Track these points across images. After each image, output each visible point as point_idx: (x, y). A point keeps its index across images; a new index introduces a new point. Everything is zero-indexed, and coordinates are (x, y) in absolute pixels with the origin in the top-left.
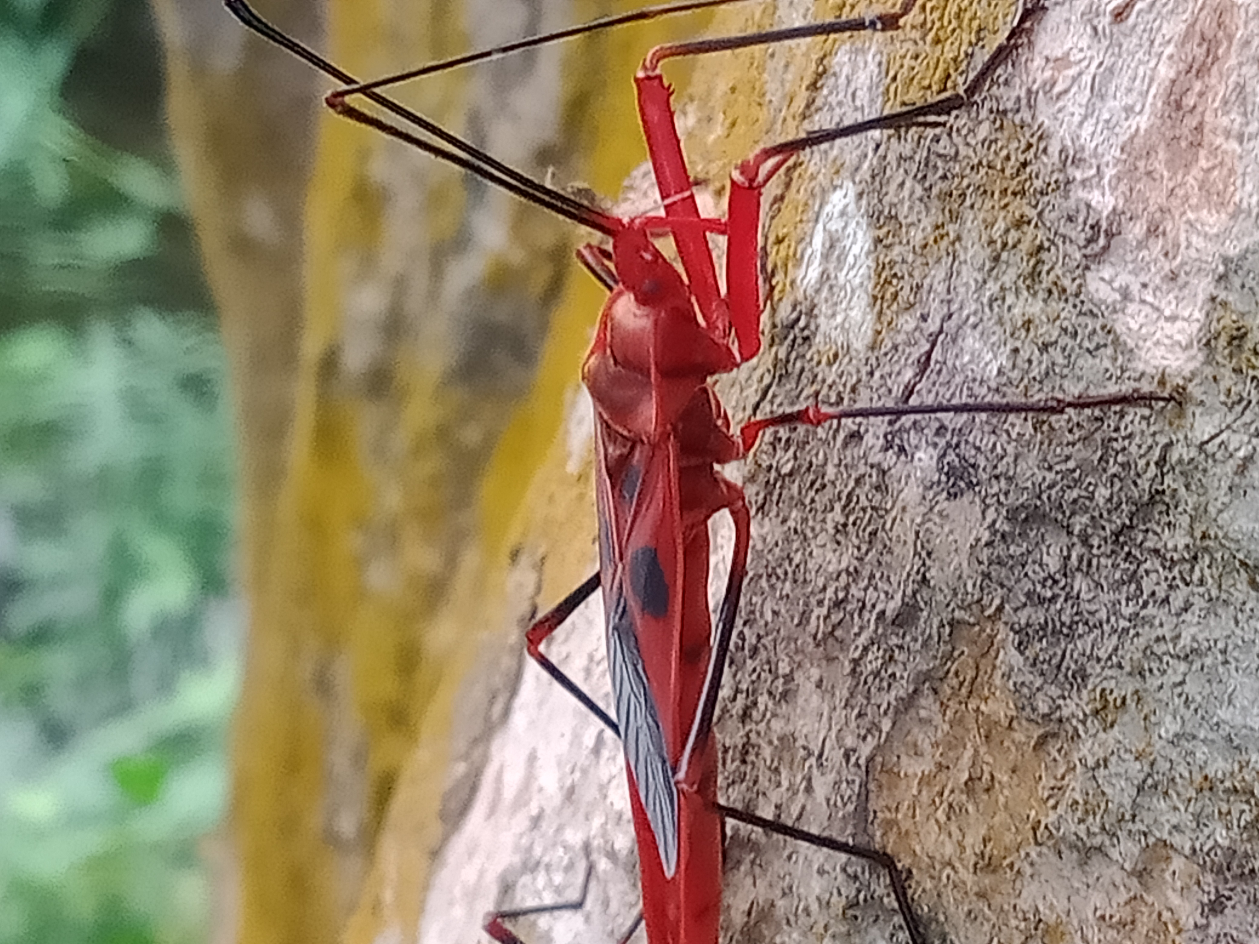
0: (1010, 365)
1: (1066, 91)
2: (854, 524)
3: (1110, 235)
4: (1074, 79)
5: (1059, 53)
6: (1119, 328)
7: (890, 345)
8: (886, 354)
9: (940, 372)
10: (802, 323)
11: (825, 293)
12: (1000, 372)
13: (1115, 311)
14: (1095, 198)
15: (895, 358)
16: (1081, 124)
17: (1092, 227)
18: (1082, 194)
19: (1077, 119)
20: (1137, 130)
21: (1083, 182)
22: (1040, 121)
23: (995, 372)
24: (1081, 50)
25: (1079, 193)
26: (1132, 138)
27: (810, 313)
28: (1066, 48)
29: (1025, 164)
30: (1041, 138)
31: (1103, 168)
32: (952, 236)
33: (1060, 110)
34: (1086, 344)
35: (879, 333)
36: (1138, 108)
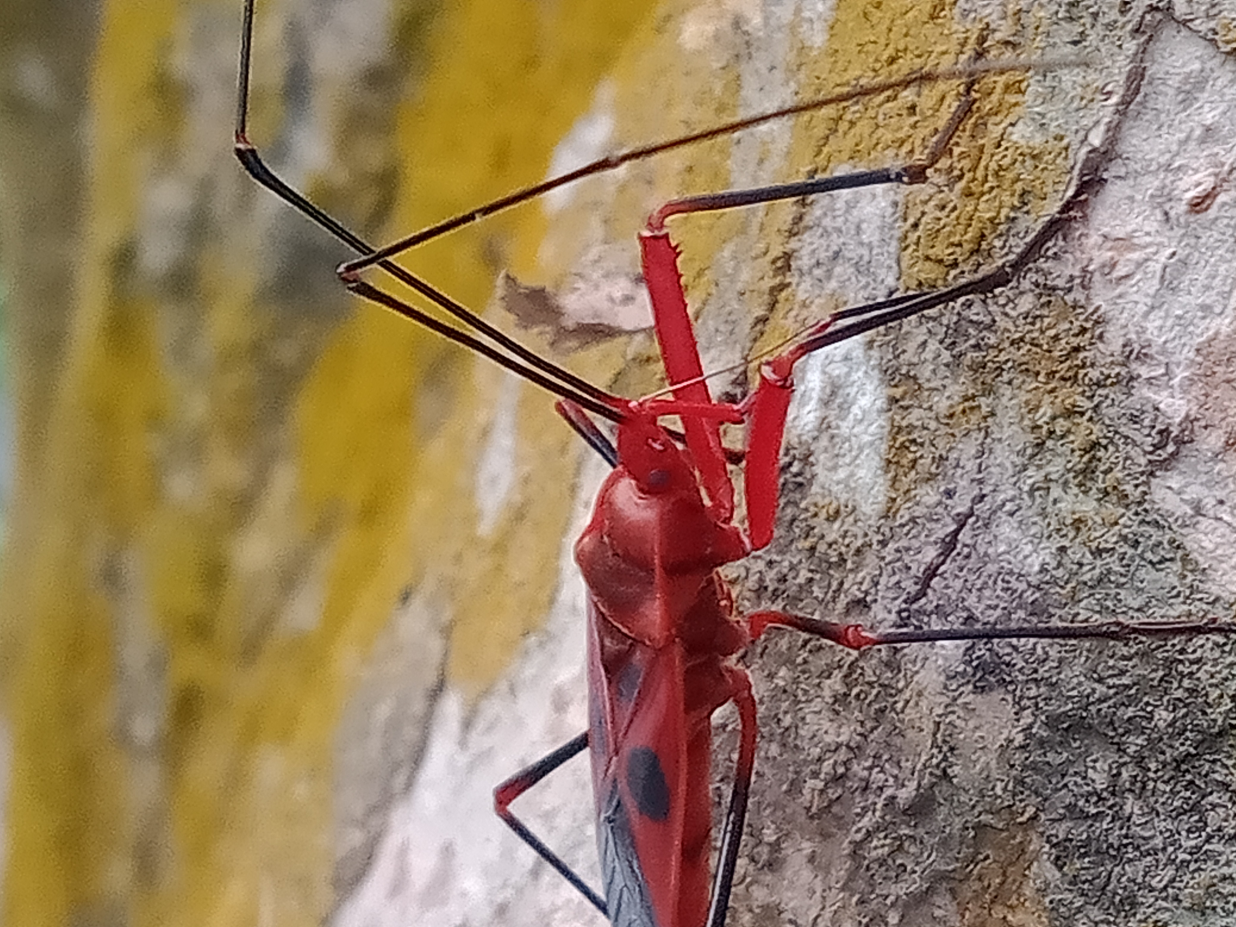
0: (1054, 564)
1: (1127, 277)
2: (858, 696)
3: (1180, 442)
4: (1139, 265)
5: (1120, 233)
6: (1189, 545)
7: (907, 517)
8: (902, 526)
9: (968, 557)
10: (794, 469)
11: (824, 442)
12: (1043, 570)
13: (1185, 526)
14: (1163, 400)
15: (914, 532)
16: (1146, 315)
17: (1160, 432)
18: (1147, 392)
19: (1142, 308)
20: (1217, 333)
21: (1149, 381)
22: (1097, 304)
23: (1037, 568)
24: (1148, 234)
25: (1142, 392)
26: (1209, 342)
27: (806, 459)
28: (1129, 229)
29: (1077, 349)
30: (1097, 322)
31: (1173, 367)
32: (985, 410)
33: (1120, 296)
34: (1149, 555)
35: (894, 500)
36: (1217, 310)
